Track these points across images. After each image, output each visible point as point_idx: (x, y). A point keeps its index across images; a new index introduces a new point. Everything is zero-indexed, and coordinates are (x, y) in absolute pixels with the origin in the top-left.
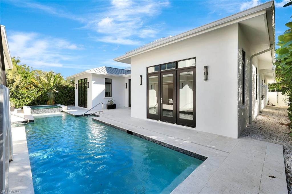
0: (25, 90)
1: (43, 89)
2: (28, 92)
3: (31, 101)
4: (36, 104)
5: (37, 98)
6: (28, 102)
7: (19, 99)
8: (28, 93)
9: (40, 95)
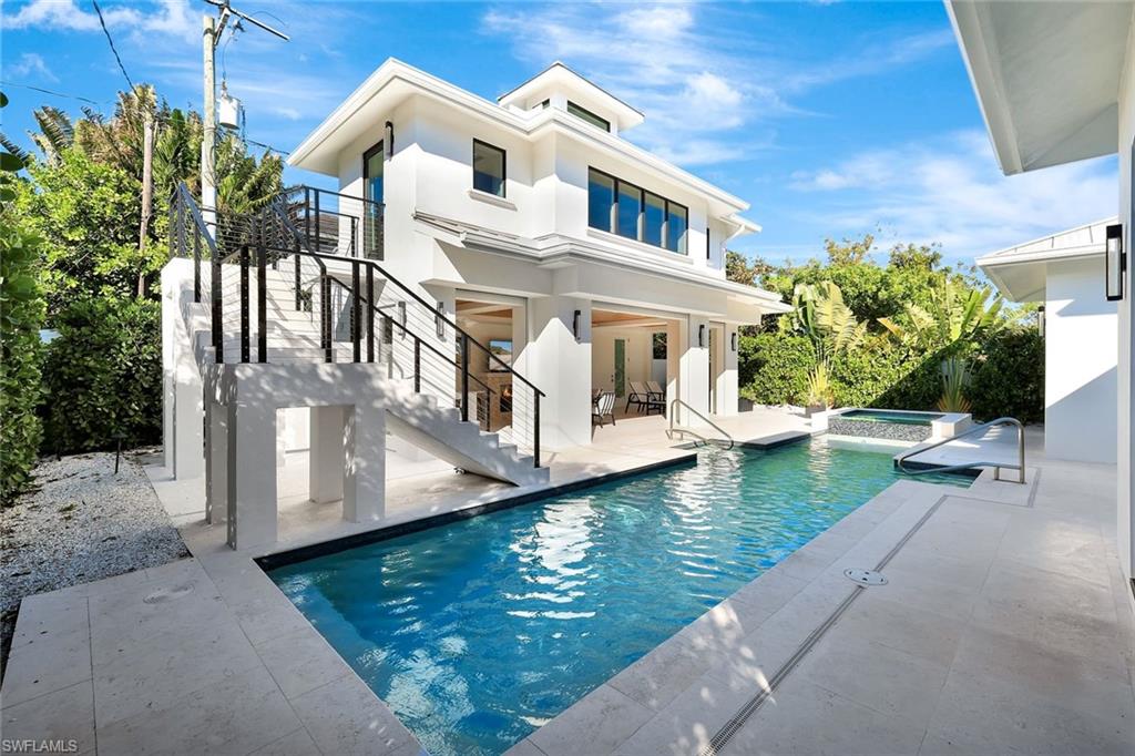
0: (866, 357)
1: (922, 351)
2: (873, 362)
3: (881, 392)
4: (897, 404)
5: (900, 383)
6: (874, 395)
7: (850, 384)
8: (872, 366)
9: (907, 373)
